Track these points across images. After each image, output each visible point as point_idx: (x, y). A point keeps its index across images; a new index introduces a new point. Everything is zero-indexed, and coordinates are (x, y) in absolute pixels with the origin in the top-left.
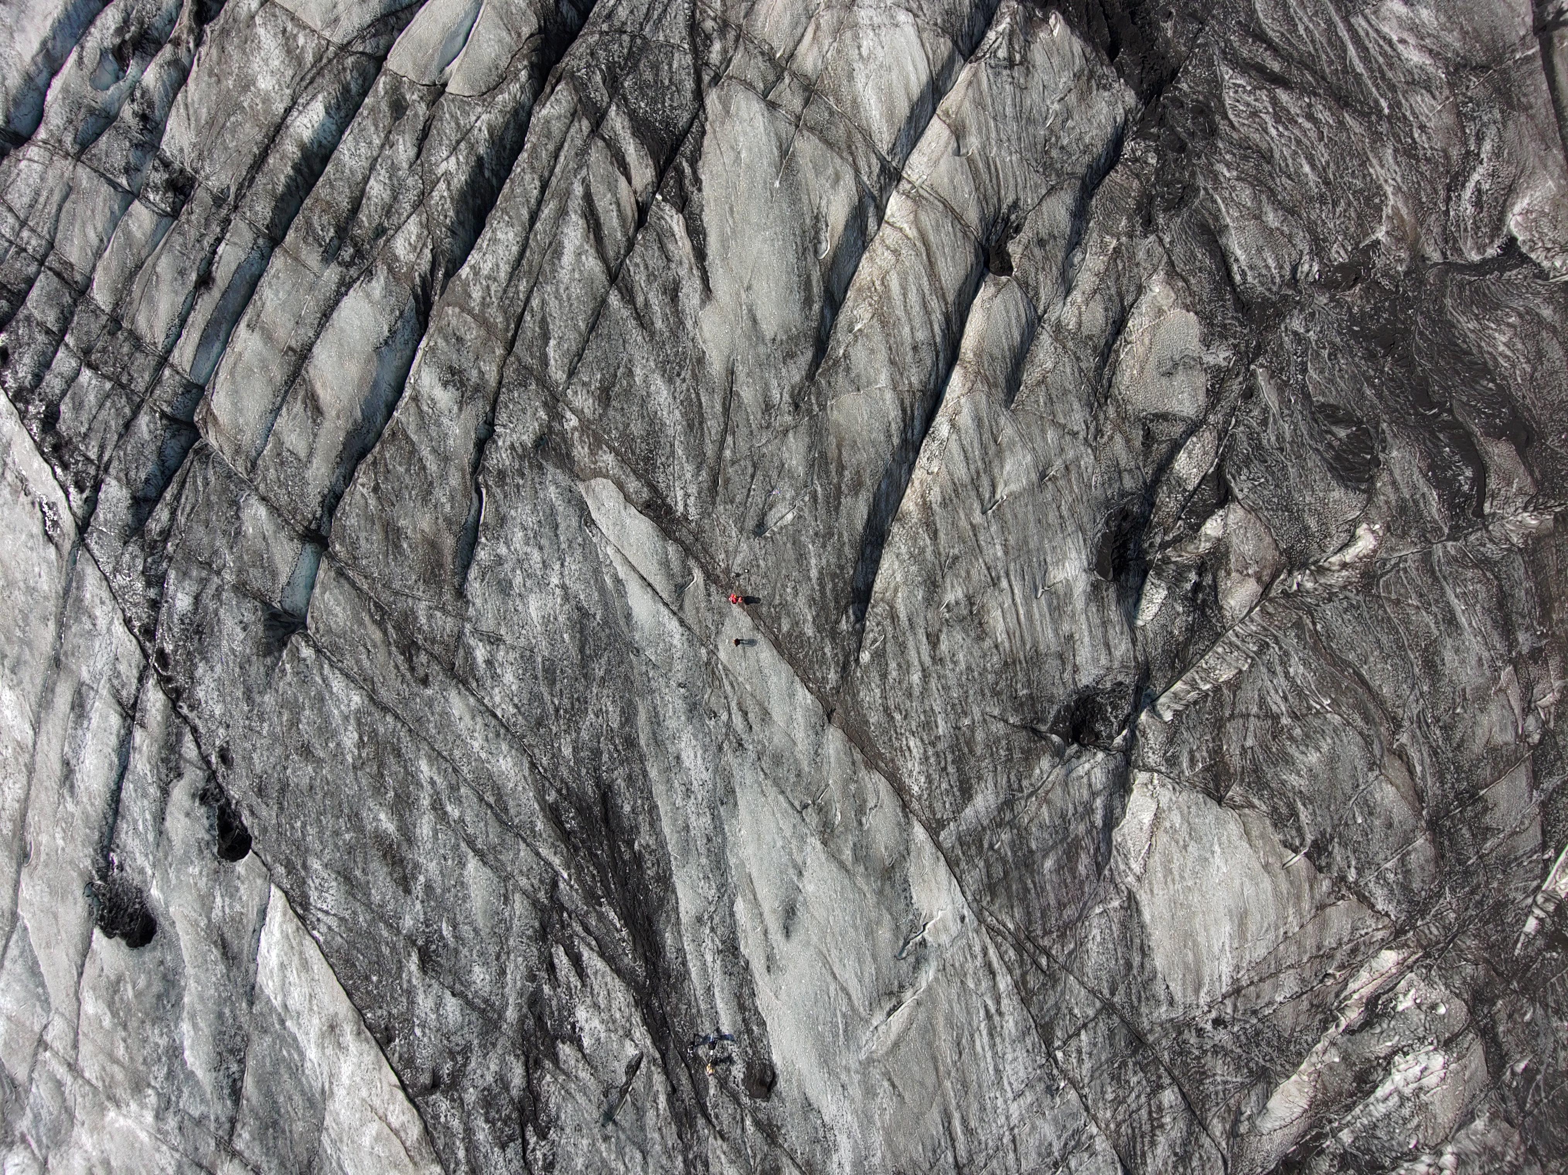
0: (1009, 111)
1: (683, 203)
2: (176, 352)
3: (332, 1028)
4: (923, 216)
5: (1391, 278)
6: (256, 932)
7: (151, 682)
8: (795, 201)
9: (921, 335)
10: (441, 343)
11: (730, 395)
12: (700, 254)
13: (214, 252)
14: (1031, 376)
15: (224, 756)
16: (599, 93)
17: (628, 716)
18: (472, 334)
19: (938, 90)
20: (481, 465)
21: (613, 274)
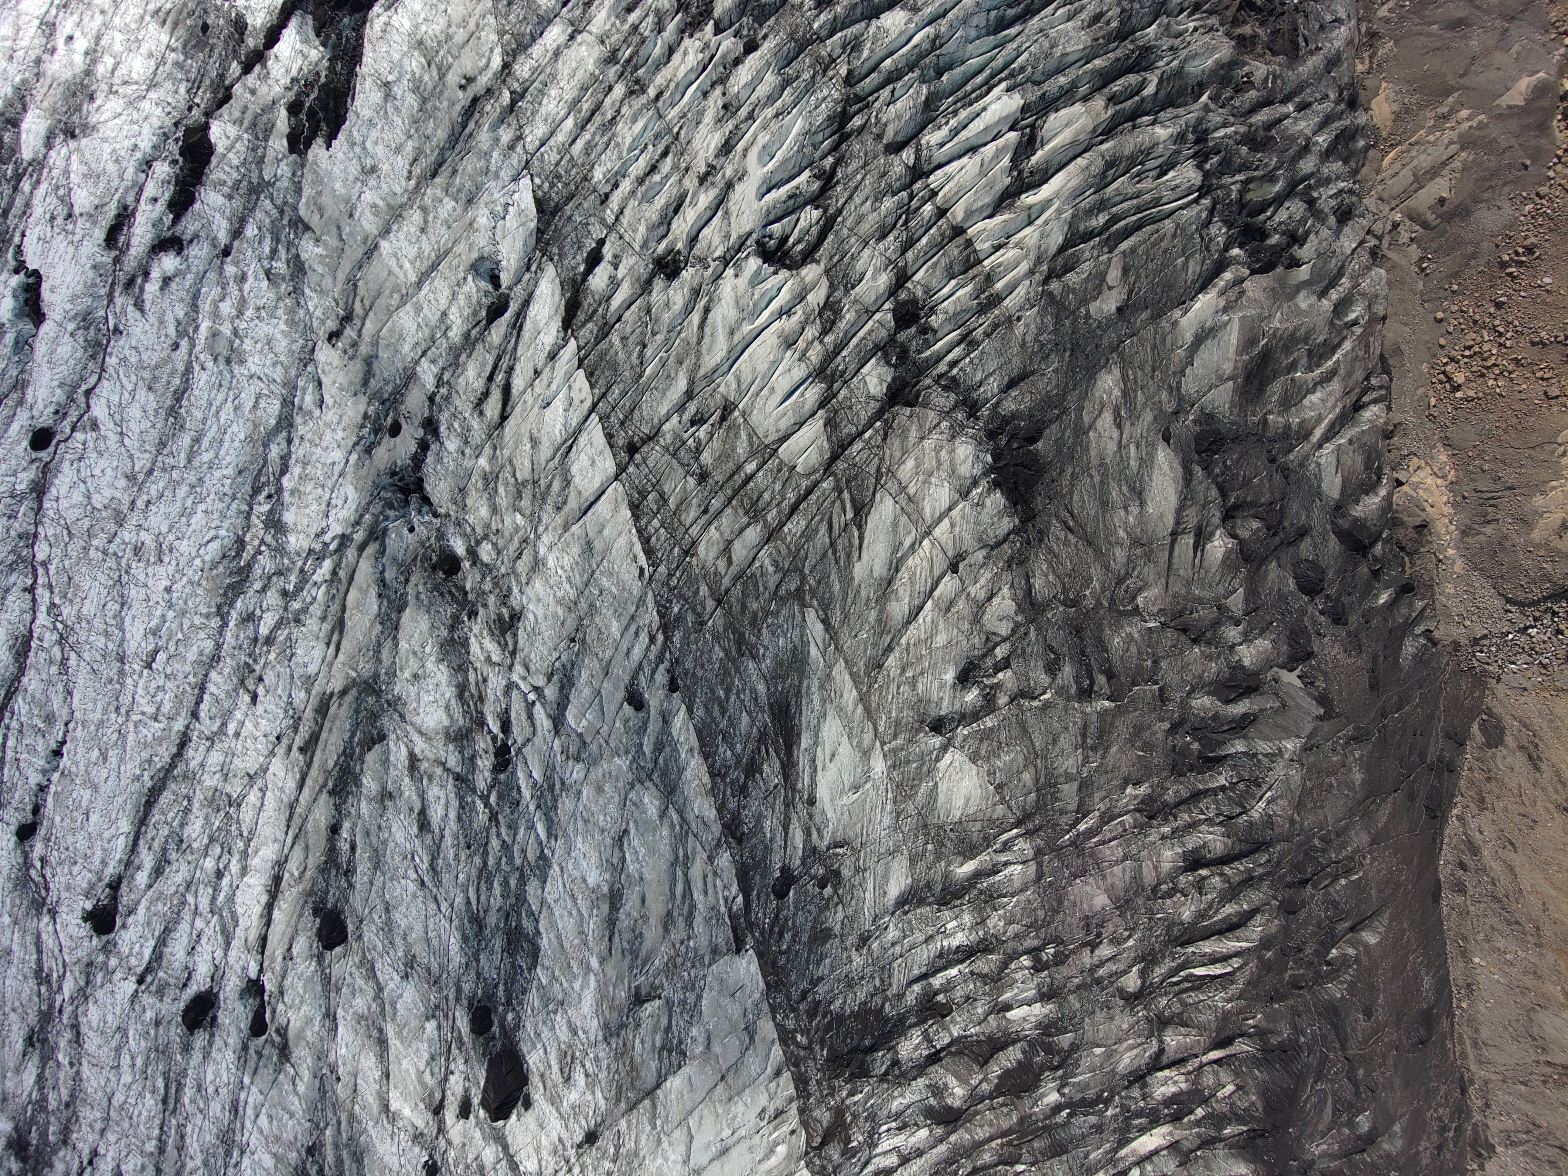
0: (972, 521)
1: (860, 528)
2: (691, 530)
3: (691, 749)
4: (933, 552)
5: (1086, 608)
6: (675, 715)
7: (661, 631)
8: (894, 536)
9: (922, 589)
10: (773, 552)
11: (858, 590)
12: (861, 546)
13: (710, 501)
14: (954, 610)
15: (677, 660)
16: (843, 484)
17: (801, 683)
18: (784, 552)
19: (950, 509)
20: (775, 593)
21: (831, 544)
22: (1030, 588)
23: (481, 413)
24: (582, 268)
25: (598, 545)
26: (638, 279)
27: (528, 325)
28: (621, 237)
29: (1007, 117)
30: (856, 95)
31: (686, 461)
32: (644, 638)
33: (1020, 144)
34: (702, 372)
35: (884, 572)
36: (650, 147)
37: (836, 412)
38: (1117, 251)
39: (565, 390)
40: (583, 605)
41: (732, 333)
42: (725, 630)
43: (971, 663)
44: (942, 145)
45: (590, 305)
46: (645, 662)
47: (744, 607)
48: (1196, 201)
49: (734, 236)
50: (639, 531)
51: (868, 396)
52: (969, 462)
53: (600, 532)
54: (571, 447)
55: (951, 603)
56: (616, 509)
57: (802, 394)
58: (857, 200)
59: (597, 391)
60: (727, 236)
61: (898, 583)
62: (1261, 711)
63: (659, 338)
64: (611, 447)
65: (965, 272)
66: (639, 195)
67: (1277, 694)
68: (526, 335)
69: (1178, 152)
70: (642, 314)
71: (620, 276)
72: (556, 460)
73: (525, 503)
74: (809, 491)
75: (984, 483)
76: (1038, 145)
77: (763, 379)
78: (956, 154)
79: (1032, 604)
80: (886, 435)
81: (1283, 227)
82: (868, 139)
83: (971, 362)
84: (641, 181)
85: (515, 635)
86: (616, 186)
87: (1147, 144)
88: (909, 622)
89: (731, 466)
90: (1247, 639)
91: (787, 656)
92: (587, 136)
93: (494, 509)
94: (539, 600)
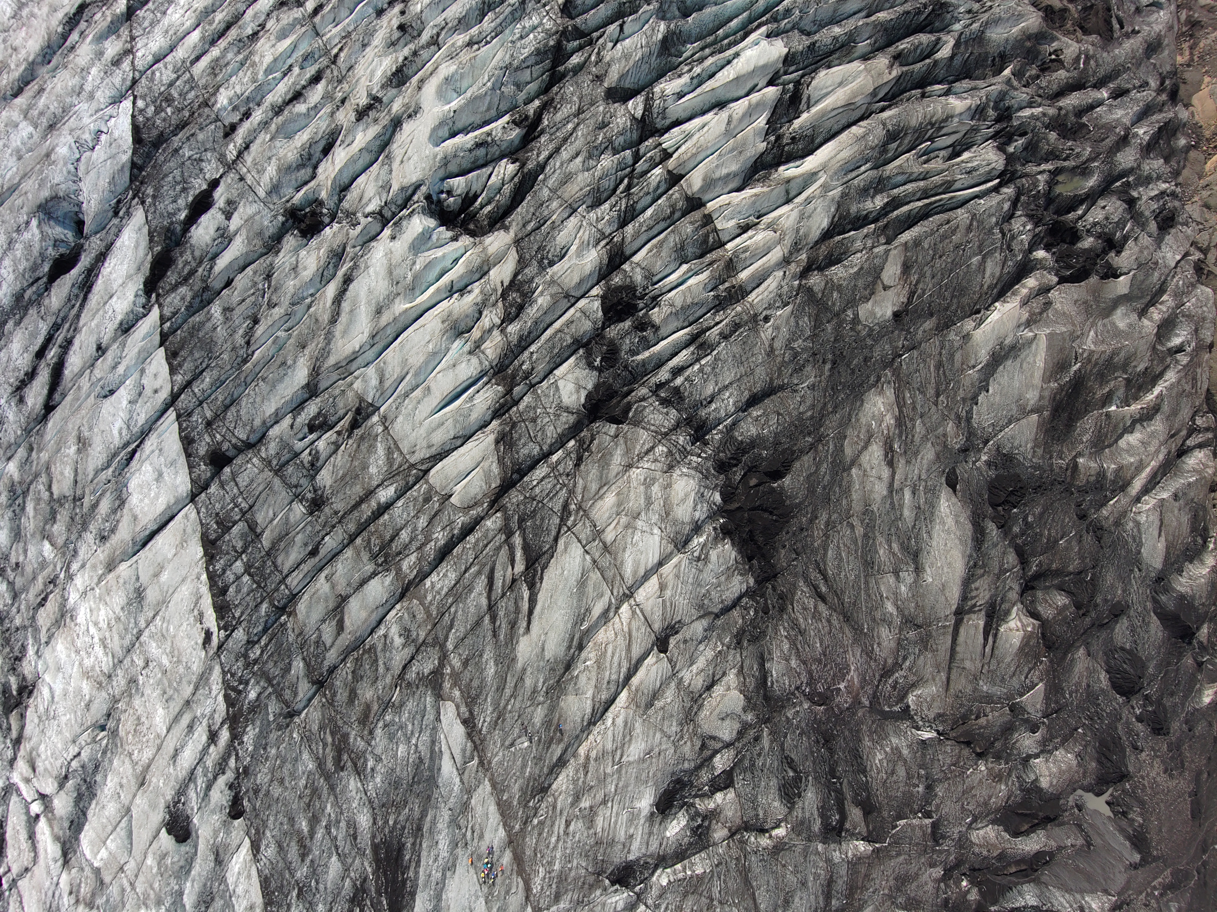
0: (690, 580)
1: (532, 586)
2: (289, 579)
3: (251, 908)
4: (633, 623)
5: (839, 708)
6: (233, 854)
7: (226, 726)
8: (580, 600)
9: (614, 677)
10: (406, 615)
11: (521, 679)
12: (531, 612)
13: (323, 539)
14: (659, 703)
15: (246, 770)
16: (514, 525)
18: (421, 616)
19: (660, 564)
20: (401, 676)
21: (490, 607)
22: (764, 674)
23: (21, 400)
24: (183, 215)
25: (152, 595)
26: (260, 234)
27: (99, 286)
28: (242, 179)
29: (764, 67)
30: (575, 28)
31: (294, 481)
32: (201, 735)
33: (780, 101)
34: (332, 360)
35: (561, 651)
36: (296, 70)
37: (514, 425)
38: (896, 243)
39: (136, 375)
40: (120, 681)
41: (379, 312)
42: (321, 728)
43: (679, 781)
44: (680, 95)
45: (187, 263)
46: (200, 769)
47: (353, 695)
48: (996, 189)
49: (395, 187)
50: (212, 577)
51: (560, 407)
52: (690, 502)
53: (156, 575)
54: (134, 452)
55: (655, 695)
56: (183, 543)
57: (472, 398)
58: (565, 154)
59: (179, 378)
60: (386, 187)
61: (581, 666)
62: (1060, 848)
63: (277, 312)
64: (188, 455)
65: (702, 256)
66: (273, 127)
67: (1079, 826)
68: (94, 298)
69: (975, 130)
70: (259, 279)
71: (233, 227)
72: (111, 470)
73: (58, 528)
74: (468, 530)
75: (709, 529)
76: (803, 105)
77: (416, 374)
78: (698, 109)
79: (766, 698)
80: (579, 460)
81: (1098, 229)
82: (585, 80)
83: (701, 370)
84: (278, 110)
85: (22, 716)
86: (247, 115)
87: (939, 114)
88: (592, 723)
89: (358, 490)
90: (1045, 749)
91: (405, 774)
92: (215, 52)
93: (17, 534)
94: (59, 669)
